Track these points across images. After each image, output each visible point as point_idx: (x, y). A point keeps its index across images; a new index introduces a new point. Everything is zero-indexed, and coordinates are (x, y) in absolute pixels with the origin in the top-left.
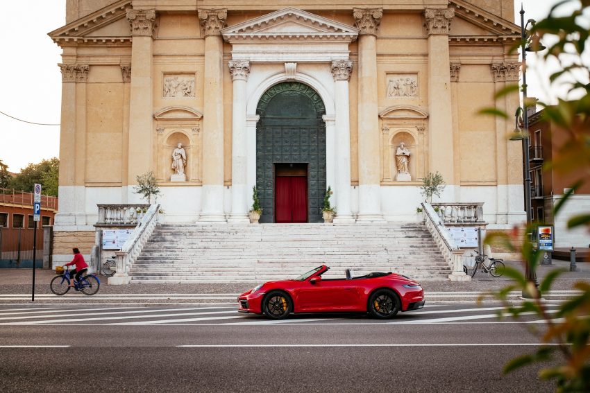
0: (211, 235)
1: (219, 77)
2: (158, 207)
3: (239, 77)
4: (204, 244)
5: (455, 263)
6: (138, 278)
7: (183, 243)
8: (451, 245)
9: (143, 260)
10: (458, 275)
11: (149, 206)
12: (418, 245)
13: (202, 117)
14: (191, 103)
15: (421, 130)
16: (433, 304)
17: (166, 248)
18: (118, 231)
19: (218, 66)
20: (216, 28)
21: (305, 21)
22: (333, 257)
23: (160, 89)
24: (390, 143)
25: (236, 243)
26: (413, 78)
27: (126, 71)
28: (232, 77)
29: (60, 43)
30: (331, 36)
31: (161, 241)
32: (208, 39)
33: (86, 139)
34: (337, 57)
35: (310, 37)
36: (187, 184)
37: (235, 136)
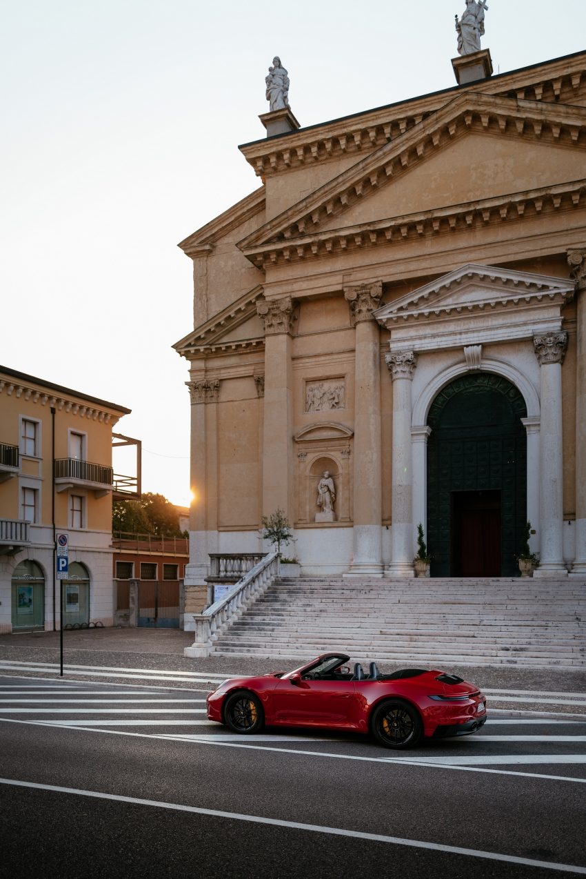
1: (373, 378)
2: (278, 556)
3: (400, 375)
4: (322, 606)
6: (222, 650)
7: (296, 605)
9: (240, 626)
11: (265, 555)
13: (353, 434)
14: (337, 416)
17: (275, 610)
19: (371, 363)
20: (369, 310)
21: (493, 281)
23: (301, 402)
25: (363, 606)
27: (260, 382)
28: (391, 376)
29: (187, 355)
30: (532, 298)
31: (272, 601)
32: (359, 327)
33: (218, 472)
34: (542, 328)
35: (499, 303)
36: (336, 525)
37: (396, 456)
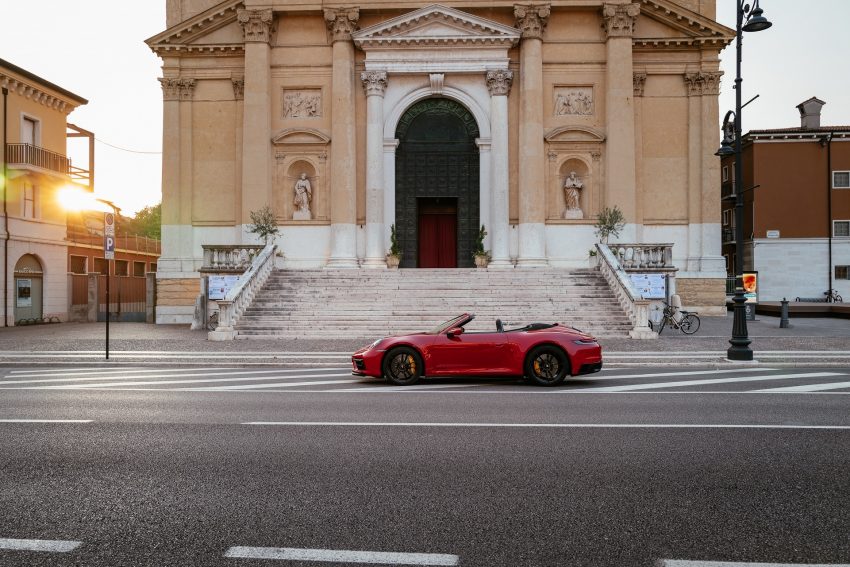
0: (338, 282)
1: (349, 93)
2: (274, 249)
3: (374, 92)
4: (328, 293)
5: (638, 317)
6: (245, 333)
7: (303, 291)
8: (633, 294)
9: (253, 312)
10: (641, 331)
11: (263, 247)
12: (591, 295)
13: (330, 141)
14: (316, 123)
15: (596, 156)
16: (612, 366)
17: (283, 296)
18: (226, 277)
19: (348, 79)
20: (346, 32)
21: (455, 22)
22: (485, 308)
23: (279, 107)
24: (558, 173)
25: (367, 292)
26: (587, 92)
27: (239, 86)
28: (365, 92)
29: (160, 52)
30: (487, 40)
31: (277, 289)
32: (336, 45)
33: (193, 169)
34: (494, 66)
35: (460, 41)
36: (313, 223)
37: (370, 164)
